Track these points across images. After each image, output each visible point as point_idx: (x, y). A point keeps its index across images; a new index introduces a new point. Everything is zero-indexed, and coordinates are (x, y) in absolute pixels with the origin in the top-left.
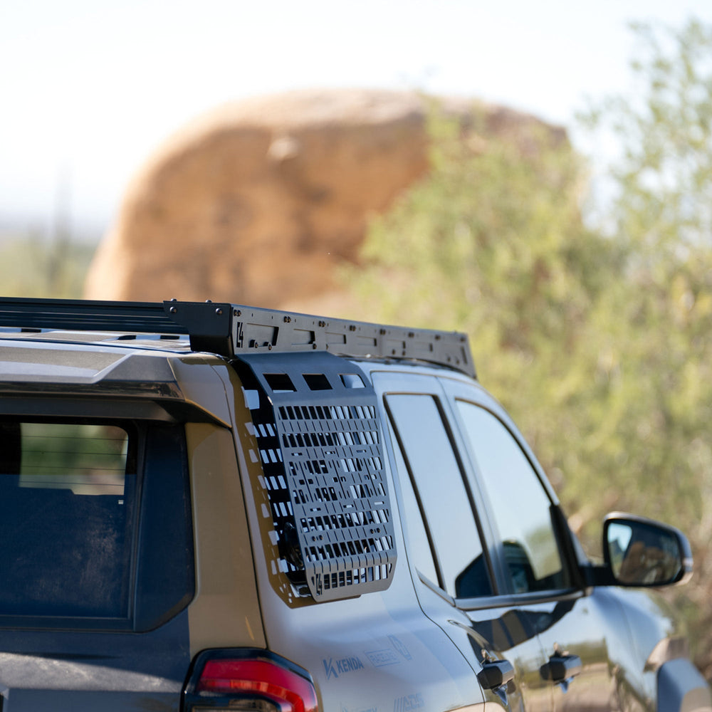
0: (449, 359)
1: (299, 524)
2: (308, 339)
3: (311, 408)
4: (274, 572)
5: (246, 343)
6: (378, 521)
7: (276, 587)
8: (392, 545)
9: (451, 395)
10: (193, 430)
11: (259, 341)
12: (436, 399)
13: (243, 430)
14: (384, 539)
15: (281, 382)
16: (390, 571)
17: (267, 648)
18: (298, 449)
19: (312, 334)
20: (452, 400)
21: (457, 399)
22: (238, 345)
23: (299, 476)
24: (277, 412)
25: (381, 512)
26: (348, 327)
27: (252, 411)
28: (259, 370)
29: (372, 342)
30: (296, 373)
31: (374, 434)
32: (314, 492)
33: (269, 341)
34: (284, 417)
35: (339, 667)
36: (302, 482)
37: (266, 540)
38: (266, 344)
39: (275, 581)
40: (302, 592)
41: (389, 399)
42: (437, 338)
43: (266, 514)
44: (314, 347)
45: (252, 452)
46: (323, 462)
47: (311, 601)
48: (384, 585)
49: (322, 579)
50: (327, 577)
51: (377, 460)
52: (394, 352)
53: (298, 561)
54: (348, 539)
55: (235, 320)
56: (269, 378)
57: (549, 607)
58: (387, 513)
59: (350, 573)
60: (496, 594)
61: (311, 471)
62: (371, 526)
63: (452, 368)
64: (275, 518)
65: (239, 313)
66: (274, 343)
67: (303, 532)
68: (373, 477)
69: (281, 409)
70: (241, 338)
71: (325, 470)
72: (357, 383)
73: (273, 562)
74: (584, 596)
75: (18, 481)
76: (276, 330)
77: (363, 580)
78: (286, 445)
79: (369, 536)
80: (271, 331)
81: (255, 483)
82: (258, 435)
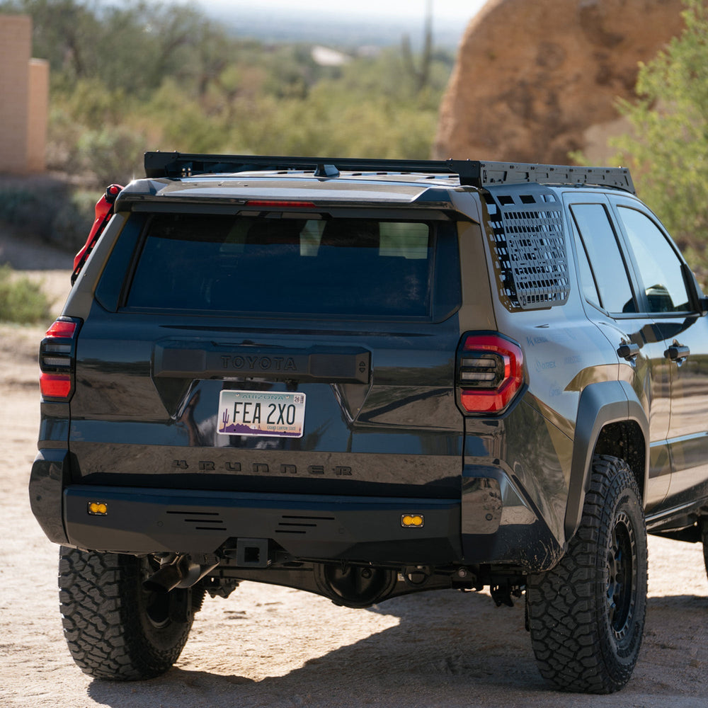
0: (616, 183)
1: (514, 271)
2: (525, 177)
3: (523, 213)
4: (502, 295)
5: (488, 180)
6: (559, 270)
7: (502, 301)
8: (568, 283)
9: (614, 204)
10: (460, 225)
11: (496, 180)
12: (604, 206)
13: (486, 225)
14: (563, 280)
15: (506, 200)
16: (566, 297)
17: (497, 331)
18: (515, 234)
19: (527, 174)
20: (615, 207)
21: (618, 206)
22: (484, 182)
23: (515, 247)
24: (503, 216)
25: (562, 266)
26: (549, 169)
27: (491, 215)
28: (494, 194)
29: (565, 176)
30: (516, 194)
31: (560, 226)
32: (523, 255)
33: (502, 178)
34: (507, 218)
35: (535, 340)
36: (516, 250)
37: (498, 279)
38: (500, 180)
39: (502, 299)
40: (516, 305)
41: (572, 206)
42: (608, 171)
43: (498, 266)
44: (528, 181)
45: (491, 236)
46: (528, 241)
47: (521, 310)
48: (563, 303)
49: (526, 298)
50: (529, 297)
51: (561, 240)
52: (579, 181)
53: (513, 290)
54: (542, 279)
55: (482, 169)
56: (500, 198)
57: (681, 321)
58: (566, 267)
59: (546, 296)
60: (638, 312)
61: (522, 245)
62: (556, 273)
63: (619, 189)
64: (502, 268)
65: (484, 166)
66: (505, 180)
67: (515, 276)
68: (558, 248)
69: (506, 214)
70: (486, 178)
71: (530, 245)
72: (552, 199)
73: (501, 290)
74: (701, 316)
75: (378, 252)
76: (506, 173)
77: (554, 299)
78: (508, 232)
79: (554, 278)
80: (503, 173)
81: (492, 251)
82: (495, 227)
